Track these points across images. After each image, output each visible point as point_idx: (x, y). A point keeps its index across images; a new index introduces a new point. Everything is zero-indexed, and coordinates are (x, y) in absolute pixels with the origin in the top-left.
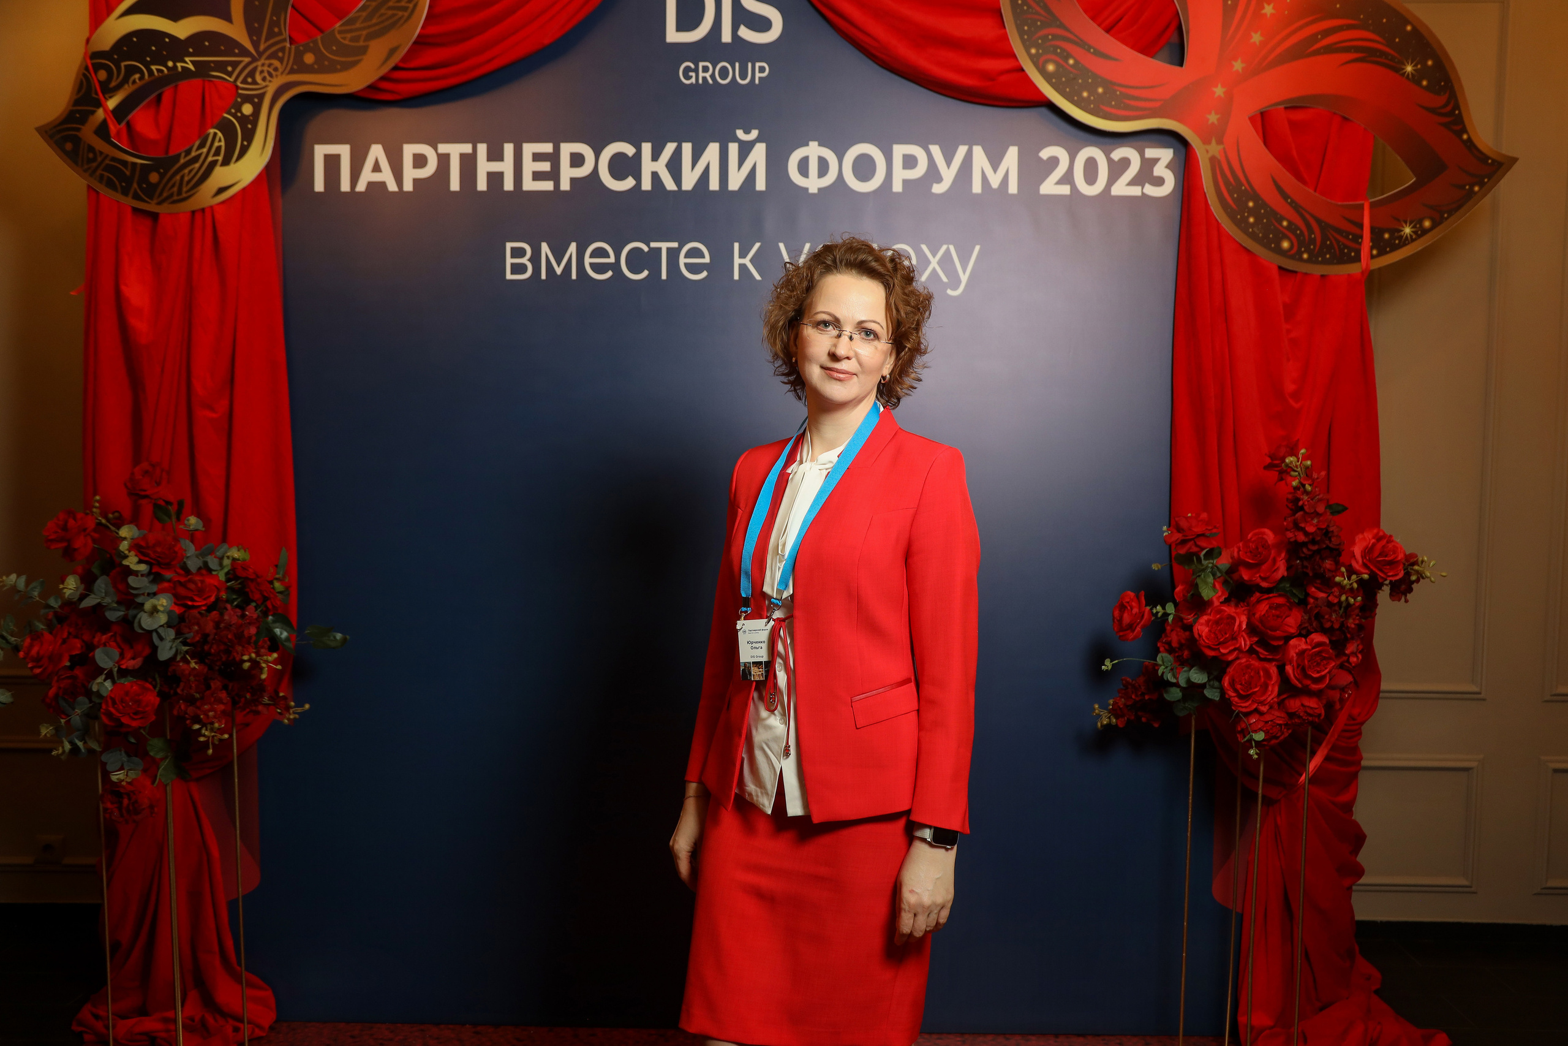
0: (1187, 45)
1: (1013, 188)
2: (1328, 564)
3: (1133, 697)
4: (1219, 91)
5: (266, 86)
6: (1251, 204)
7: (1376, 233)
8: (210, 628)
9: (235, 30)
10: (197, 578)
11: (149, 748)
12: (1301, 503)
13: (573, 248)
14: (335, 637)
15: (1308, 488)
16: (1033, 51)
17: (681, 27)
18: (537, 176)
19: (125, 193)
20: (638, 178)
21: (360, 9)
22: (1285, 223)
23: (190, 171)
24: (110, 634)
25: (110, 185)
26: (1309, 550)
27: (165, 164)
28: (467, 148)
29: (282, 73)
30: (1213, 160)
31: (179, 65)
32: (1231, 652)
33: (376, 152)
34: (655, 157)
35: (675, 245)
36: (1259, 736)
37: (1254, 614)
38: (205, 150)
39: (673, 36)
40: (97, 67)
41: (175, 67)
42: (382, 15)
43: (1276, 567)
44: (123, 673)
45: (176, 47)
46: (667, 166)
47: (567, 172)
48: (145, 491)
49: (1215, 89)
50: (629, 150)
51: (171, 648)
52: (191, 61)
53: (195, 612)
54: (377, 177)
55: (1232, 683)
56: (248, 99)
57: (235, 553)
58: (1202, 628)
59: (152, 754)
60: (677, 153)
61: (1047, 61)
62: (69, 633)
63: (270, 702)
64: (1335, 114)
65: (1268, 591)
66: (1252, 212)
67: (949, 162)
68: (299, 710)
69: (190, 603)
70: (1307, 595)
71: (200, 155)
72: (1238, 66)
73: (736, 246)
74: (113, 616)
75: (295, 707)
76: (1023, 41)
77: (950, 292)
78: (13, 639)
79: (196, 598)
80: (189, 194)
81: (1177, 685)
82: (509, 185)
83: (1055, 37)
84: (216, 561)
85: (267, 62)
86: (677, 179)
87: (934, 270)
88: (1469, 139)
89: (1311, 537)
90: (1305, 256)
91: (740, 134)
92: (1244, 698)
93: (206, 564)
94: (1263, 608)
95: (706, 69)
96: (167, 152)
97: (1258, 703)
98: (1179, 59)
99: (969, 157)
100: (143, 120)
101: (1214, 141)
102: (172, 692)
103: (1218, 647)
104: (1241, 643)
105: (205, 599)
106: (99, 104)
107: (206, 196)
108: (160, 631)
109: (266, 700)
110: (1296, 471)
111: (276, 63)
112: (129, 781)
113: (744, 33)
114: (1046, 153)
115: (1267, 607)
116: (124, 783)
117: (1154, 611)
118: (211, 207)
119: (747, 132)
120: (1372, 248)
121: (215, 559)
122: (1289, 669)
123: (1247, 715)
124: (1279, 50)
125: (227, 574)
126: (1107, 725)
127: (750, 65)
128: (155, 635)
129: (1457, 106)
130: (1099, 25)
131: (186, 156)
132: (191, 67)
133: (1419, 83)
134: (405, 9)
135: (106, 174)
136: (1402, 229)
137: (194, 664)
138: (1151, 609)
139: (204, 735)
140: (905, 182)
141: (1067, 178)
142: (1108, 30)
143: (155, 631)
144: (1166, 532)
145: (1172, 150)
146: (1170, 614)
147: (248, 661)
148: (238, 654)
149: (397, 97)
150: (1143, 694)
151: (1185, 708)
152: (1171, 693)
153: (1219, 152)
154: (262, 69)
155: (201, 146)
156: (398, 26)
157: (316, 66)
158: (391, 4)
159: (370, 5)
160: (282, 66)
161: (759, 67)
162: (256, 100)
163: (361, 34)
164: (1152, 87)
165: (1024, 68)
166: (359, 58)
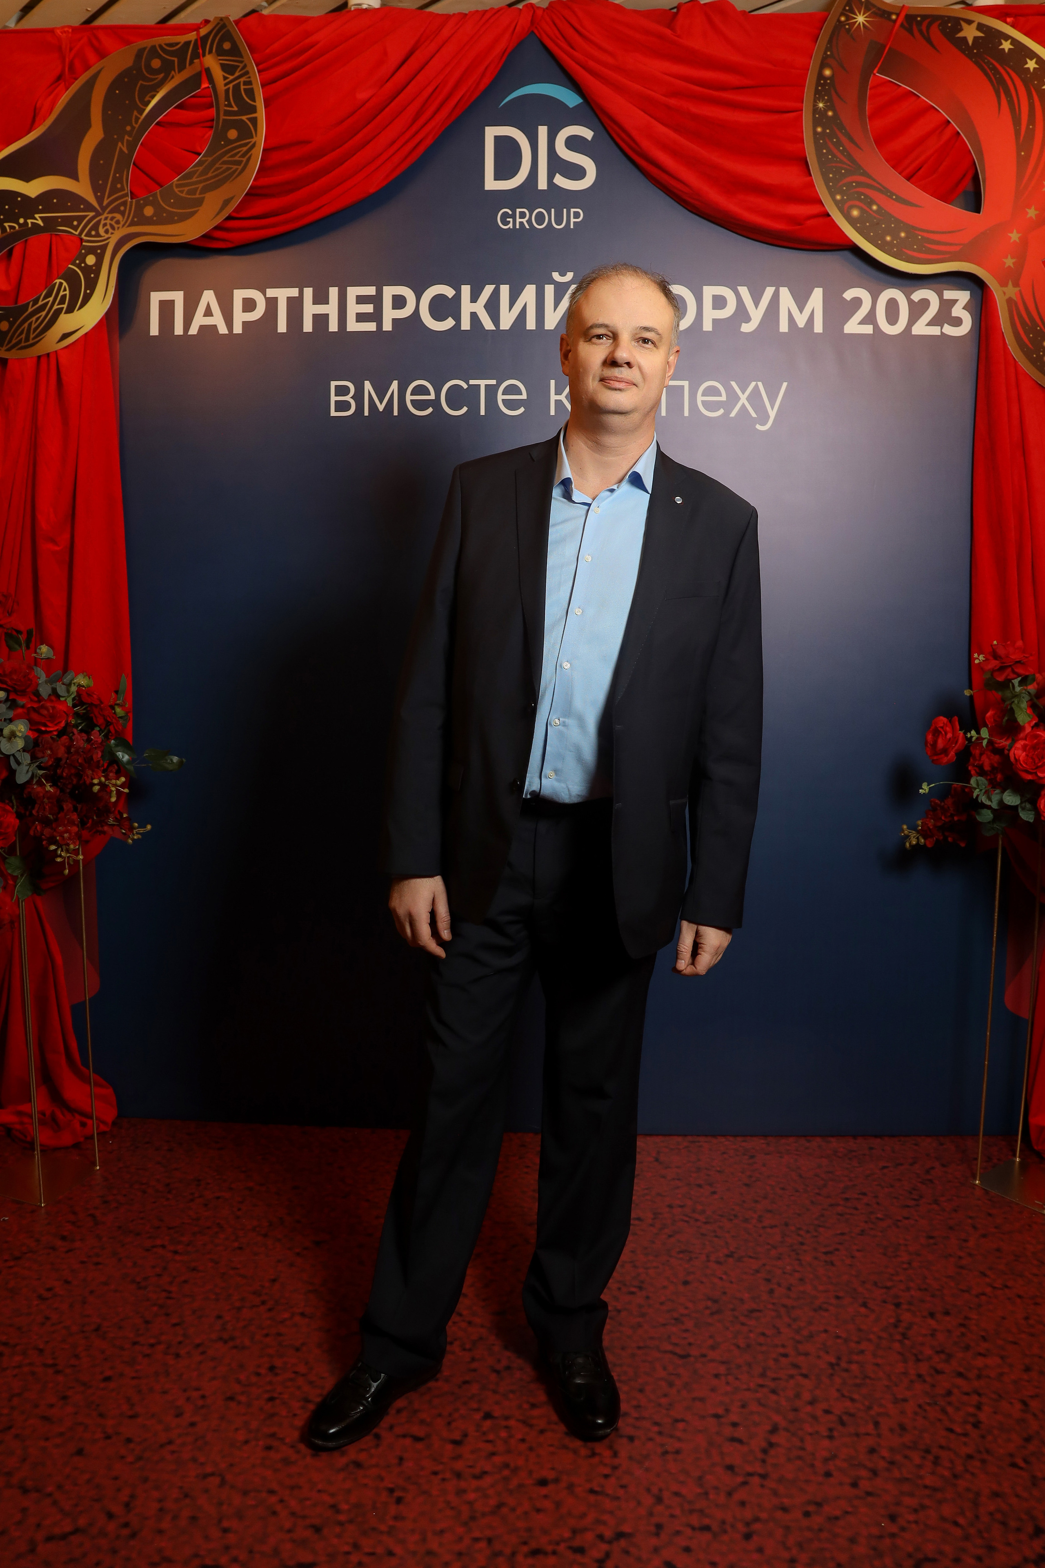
0: (984, 193)
1: (818, 328)
3: (943, 818)
4: (1015, 236)
5: (109, 238)
8: (62, 752)
9: (82, 188)
10: (48, 704)
11: (6, 866)
13: (395, 385)
14: (172, 760)
16: (838, 197)
17: (497, 177)
18: (361, 317)
20: (458, 319)
21: (196, 164)
23: (38, 319)
27: (15, 313)
28: (294, 292)
29: (123, 226)
30: (1010, 301)
31: (29, 221)
33: (209, 297)
34: (474, 299)
35: (494, 382)
38: (51, 299)
39: (491, 184)
41: (26, 223)
42: (219, 168)
45: (28, 205)
46: (486, 307)
47: (389, 315)
49: (1011, 234)
50: (449, 292)
51: (29, 771)
52: (40, 217)
53: (48, 738)
54: (208, 321)
56: (91, 251)
57: (80, 680)
58: (1018, 752)
59: (7, 873)
60: (496, 295)
61: (852, 207)
63: (114, 823)
67: (757, 303)
68: (142, 830)
69: (43, 728)
71: (47, 303)
72: (1032, 213)
73: (553, 382)
75: (138, 828)
76: (829, 187)
77: (758, 427)
79: (50, 724)
80: (34, 341)
81: (988, 807)
82: (333, 327)
83: (859, 184)
85: (110, 216)
86: (495, 318)
87: (743, 405)
91: (556, 276)
93: (54, 690)
95: (522, 215)
96: (16, 303)
98: (977, 208)
99: (776, 297)
101: (1010, 284)
102: (26, 814)
103: (1034, 771)
105: (57, 724)
107: (51, 342)
108: (17, 755)
109: (111, 821)
111: (118, 216)
113: (560, 181)
114: (849, 295)
117: (969, 735)
118: (57, 352)
119: (563, 274)
121: (63, 686)
125: (74, 699)
126: (916, 845)
127: (565, 210)
128: (12, 759)
130: (900, 173)
131: (33, 306)
132: (40, 223)
134: (239, 163)
137: (49, 787)
138: (965, 733)
139: (60, 856)
140: (715, 321)
141: (870, 319)
142: (909, 178)
143: (13, 755)
144: (979, 659)
145: (969, 292)
146: (985, 738)
147: (98, 784)
148: (88, 777)
149: (229, 245)
150: (953, 815)
151: (993, 828)
152: (983, 814)
153: (1016, 294)
154: (105, 222)
155: (48, 295)
156: (231, 180)
157: (155, 218)
158: (225, 158)
159: (206, 161)
160: (123, 218)
161: (574, 212)
162: (99, 251)
163: (198, 188)
164: (952, 232)
165: (830, 214)
166: (195, 209)
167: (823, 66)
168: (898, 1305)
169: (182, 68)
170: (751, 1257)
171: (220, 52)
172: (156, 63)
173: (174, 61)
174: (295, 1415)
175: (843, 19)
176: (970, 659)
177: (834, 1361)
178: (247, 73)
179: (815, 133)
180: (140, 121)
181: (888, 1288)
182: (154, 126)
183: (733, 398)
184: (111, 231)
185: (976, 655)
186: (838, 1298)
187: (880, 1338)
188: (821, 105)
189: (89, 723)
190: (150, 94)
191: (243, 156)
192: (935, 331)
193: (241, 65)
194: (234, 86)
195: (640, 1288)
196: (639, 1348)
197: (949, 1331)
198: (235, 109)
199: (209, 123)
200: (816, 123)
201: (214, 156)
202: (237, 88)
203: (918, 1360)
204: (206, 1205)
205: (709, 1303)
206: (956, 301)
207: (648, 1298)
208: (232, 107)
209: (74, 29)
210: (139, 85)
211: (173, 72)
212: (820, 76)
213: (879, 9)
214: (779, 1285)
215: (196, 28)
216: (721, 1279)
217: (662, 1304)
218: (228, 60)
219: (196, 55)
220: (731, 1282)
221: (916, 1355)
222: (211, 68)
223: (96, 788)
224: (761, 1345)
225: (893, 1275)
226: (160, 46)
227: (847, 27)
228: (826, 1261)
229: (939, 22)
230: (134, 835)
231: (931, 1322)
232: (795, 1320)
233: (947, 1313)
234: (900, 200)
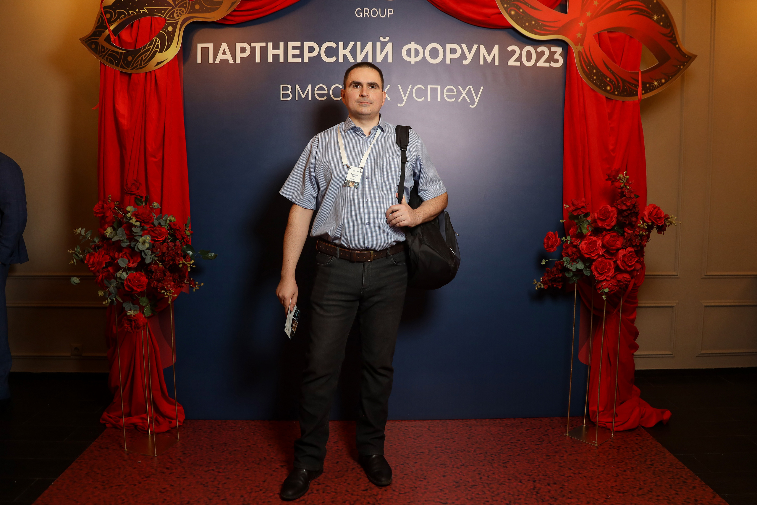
0: (568, 6)
1: (497, 63)
2: (634, 219)
3: (551, 276)
4: (581, 24)
5: (179, 19)
6: (595, 71)
7: (644, 84)
8: (165, 250)
10: (158, 229)
11: (140, 301)
12: (624, 194)
13: (309, 87)
14: (211, 255)
15: (628, 187)
16: (505, 6)
18: (294, 56)
19: (117, 65)
20: (337, 57)
22: (608, 79)
23: (146, 56)
24: (124, 253)
25: (111, 62)
26: (627, 213)
27: (134, 53)
28: (264, 44)
29: (185, 13)
30: (579, 52)
31: (141, 11)
32: (596, 256)
33: (224, 46)
34: (345, 48)
36: (607, 290)
37: (604, 240)
38: (152, 46)
40: (106, 13)
41: (139, 11)
43: (613, 220)
44: (130, 269)
45: (140, 3)
46: (350, 52)
47: (307, 55)
48: (133, 192)
49: (579, 23)
50: (334, 45)
51: (151, 258)
52: (146, 9)
53: (158, 243)
54: (224, 57)
55: (596, 269)
56: (170, 24)
57: (172, 218)
58: (583, 245)
59: (141, 304)
60: (355, 46)
61: (511, 10)
62: (105, 253)
64: (627, 35)
65: (609, 230)
66: (595, 74)
67: (470, 51)
68: (199, 286)
69: (156, 239)
70: (624, 232)
71: (150, 48)
72: (589, 14)
74: (124, 245)
75: (198, 284)
76: (501, 1)
77: (471, 106)
78: (80, 256)
79: (159, 237)
80: (144, 65)
81: (571, 270)
82: (282, 60)
83: (514, 0)
84: (164, 222)
85: (179, 9)
86: (354, 57)
87: (464, 97)
88: (679, 47)
89: (628, 207)
90: (616, 93)
91: (381, 39)
92: (601, 274)
93: (160, 223)
94: (608, 237)
95: (366, 11)
96: (135, 48)
97: (606, 276)
98: (565, 11)
99: (478, 49)
100: (125, 34)
101: (579, 45)
102: (150, 277)
103: (590, 253)
104: (600, 253)
105: (162, 237)
106: (106, 28)
107: (152, 66)
108: (145, 251)
109: (186, 281)
110: (623, 180)
111: (183, 9)
112: (134, 315)
114: (510, 48)
115: (610, 237)
116: (132, 316)
117: (562, 239)
118: (154, 71)
119: (384, 38)
120: (642, 90)
122: (619, 262)
123: (602, 281)
124: (605, 8)
125: (168, 227)
126: (540, 288)
127: (385, 9)
128: (144, 253)
129: (674, 34)
131: (144, 49)
132: (147, 11)
133: (659, 24)
135: (109, 57)
136: (654, 83)
137: (160, 265)
139: (166, 295)
140: (451, 59)
141: (519, 59)
143: (143, 251)
144: (566, 206)
145: (562, 48)
146: (569, 241)
147: (182, 264)
148: (177, 261)
149: (234, 23)
150: (555, 275)
151: (573, 280)
152: (569, 273)
153: (582, 49)
154: (177, 11)
155: (151, 44)
157: (200, 10)
160: (185, 10)
161: (389, 11)
162: (174, 25)
164: (554, 22)
165: (502, 13)
166: (219, 6)
168: (534, 481)
170: (472, 466)
176: (563, 207)
181: (530, 475)
183: (459, 93)
184: (179, 15)
185: (565, 205)
186: (509, 479)
187: (527, 494)
189: (174, 238)
192: (547, 65)
195: (425, 479)
197: (556, 490)
204: (230, 453)
205: (455, 483)
206: (556, 52)
214: (484, 476)
216: (459, 474)
217: (434, 484)
220: (464, 475)
221: (542, 499)
223: (181, 266)
225: (532, 470)
228: (504, 466)
230: (196, 287)
231: (549, 487)
232: (491, 488)
233: (555, 484)
234: (532, 7)
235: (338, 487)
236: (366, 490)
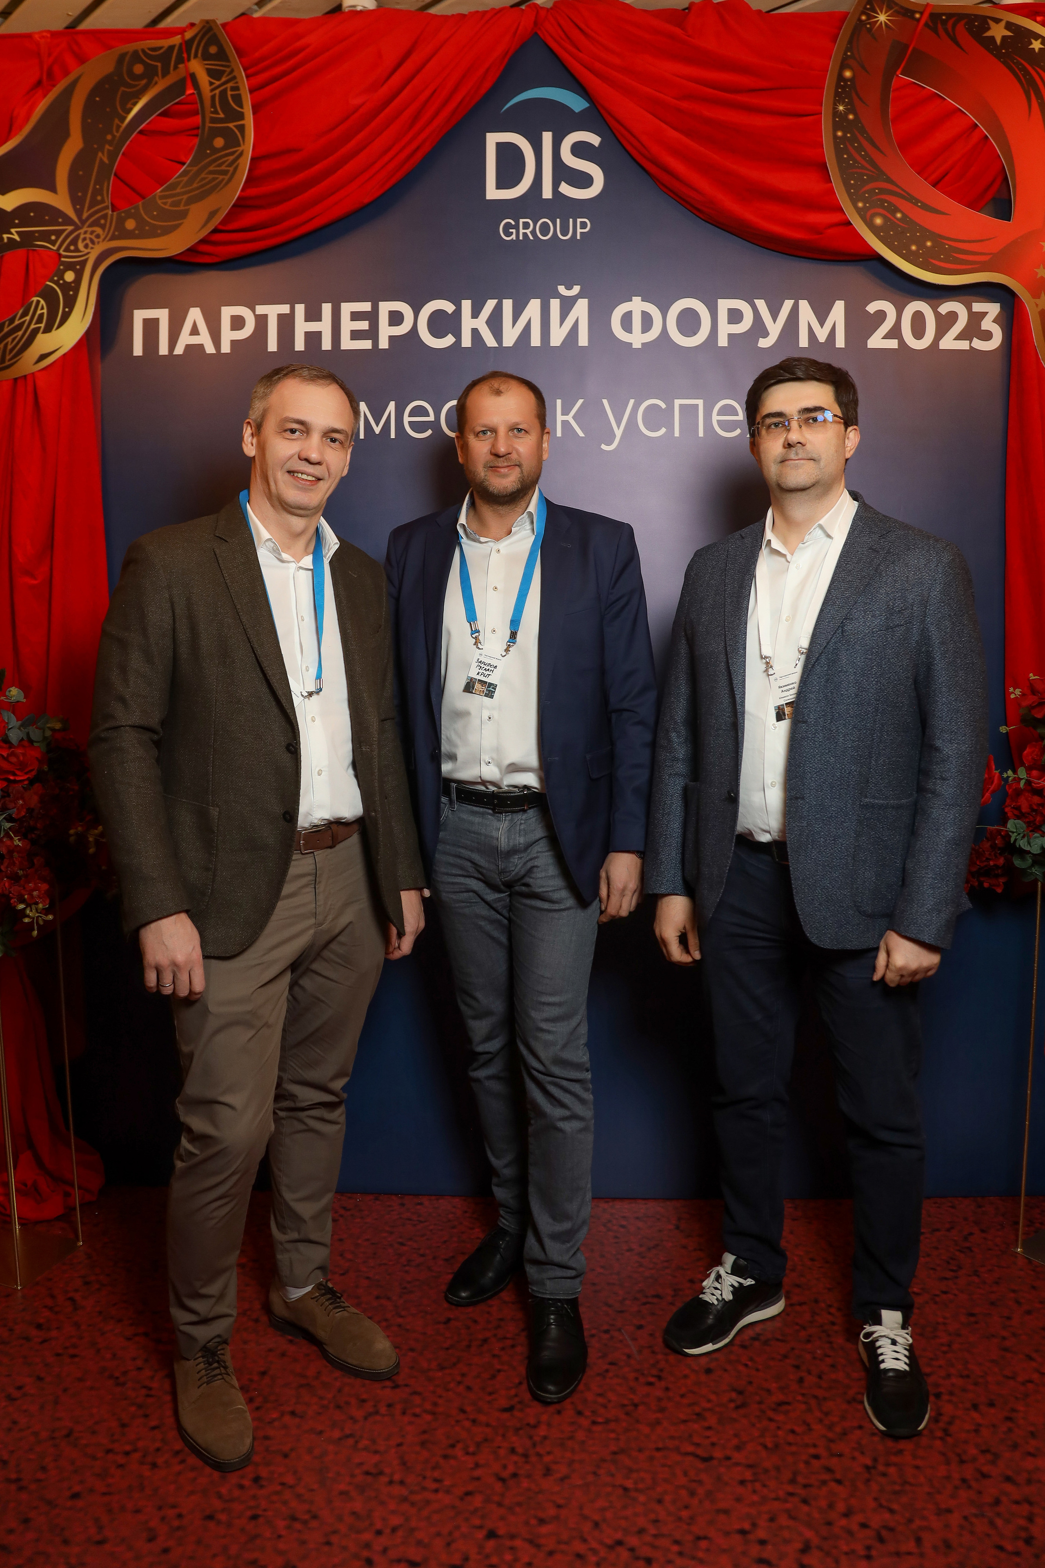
0: (1015, 202)
1: (840, 343)
3: (978, 863)
5: (88, 253)
9: (60, 200)
10: (19, 751)
13: (392, 406)
16: (860, 205)
17: (499, 186)
18: (356, 335)
20: (458, 336)
21: (180, 174)
23: (14, 339)
28: (285, 309)
29: (104, 240)
30: (1042, 313)
31: (5, 236)
33: (195, 315)
34: (475, 314)
38: (28, 318)
39: (493, 193)
41: (1, 238)
42: (204, 179)
45: (4, 219)
46: (488, 322)
47: (386, 332)
49: (1042, 244)
50: (448, 307)
52: (16, 232)
53: (18, 787)
54: (195, 340)
56: (70, 267)
57: (58, 724)
60: (498, 310)
61: (875, 215)
67: (775, 316)
71: (24, 322)
73: (559, 403)
76: (850, 195)
79: (19, 772)
80: (12, 362)
81: (1028, 852)
82: (326, 345)
83: (882, 191)
85: (90, 229)
86: (498, 335)
91: (562, 289)
93: (27, 735)
95: (526, 226)
98: (1006, 215)
99: (795, 311)
101: (1042, 295)
105: (29, 772)
107: (28, 363)
111: (98, 230)
113: (565, 189)
114: (872, 307)
117: (1006, 775)
118: (33, 374)
119: (569, 288)
121: (36, 730)
125: (48, 744)
127: (571, 220)
130: (926, 180)
131: (9, 325)
132: (17, 237)
134: (225, 173)
137: (17, 841)
138: (1001, 773)
139: (28, 916)
140: (730, 336)
141: (895, 333)
142: (935, 185)
144: (1015, 693)
145: (999, 305)
146: (1022, 779)
147: (75, 835)
148: (64, 828)
149: (216, 260)
150: (988, 860)
151: (1032, 873)
152: (1023, 859)
154: (85, 236)
155: (25, 314)
156: (216, 191)
157: (137, 232)
158: (211, 168)
159: (191, 170)
160: (104, 231)
161: (581, 222)
162: (78, 267)
163: (182, 199)
164: (982, 241)
165: (852, 222)
166: (179, 222)
167: (843, 67)
169: (165, 73)
170: (778, 1340)
171: (206, 57)
172: (138, 69)
173: (157, 66)
174: (280, 1536)
175: (864, 18)
176: (1005, 694)
177: (869, 1462)
178: (234, 78)
179: (835, 137)
180: (121, 129)
182: (136, 136)
185: (1011, 689)
188: (841, 108)
189: (64, 770)
190: (133, 101)
191: (230, 165)
192: (964, 345)
193: (228, 70)
194: (221, 92)
195: (659, 1378)
196: (658, 1449)
197: (994, 1426)
198: (222, 115)
199: (194, 131)
200: (836, 127)
201: (200, 165)
202: (223, 94)
203: (962, 1462)
205: (734, 1395)
206: (985, 314)
207: (667, 1389)
208: (219, 114)
209: (54, 34)
210: (120, 93)
211: (156, 78)
212: (840, 77)
213: (902, 7)
214: (809, 1372)
215: (181, 31)
216: (746, 1365)
217: (682, 1396)
218: (214, 65)
219: (180, 60)
220: (758, 1370)
221: (959, 1455)
222: (196, 73)
223: (72, 839)
224: (790, 1444)
226: (143, 51)
227: (868, 26)
229: (966, 20)
231: (975, 1415)
232: (827, 1414)
233: (991, 1405)
234: (926, 207)
235: (440, 1397)
236: (510, 1409)
